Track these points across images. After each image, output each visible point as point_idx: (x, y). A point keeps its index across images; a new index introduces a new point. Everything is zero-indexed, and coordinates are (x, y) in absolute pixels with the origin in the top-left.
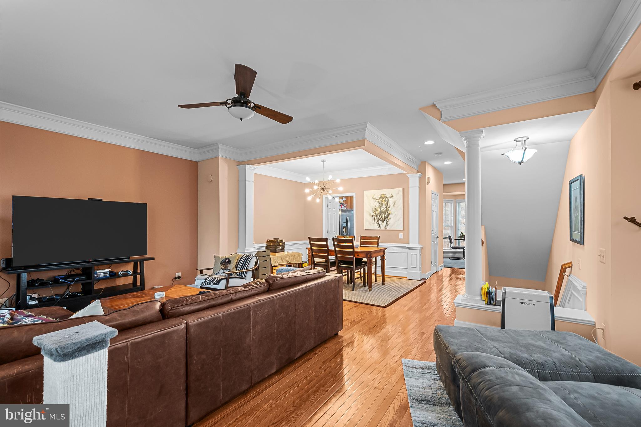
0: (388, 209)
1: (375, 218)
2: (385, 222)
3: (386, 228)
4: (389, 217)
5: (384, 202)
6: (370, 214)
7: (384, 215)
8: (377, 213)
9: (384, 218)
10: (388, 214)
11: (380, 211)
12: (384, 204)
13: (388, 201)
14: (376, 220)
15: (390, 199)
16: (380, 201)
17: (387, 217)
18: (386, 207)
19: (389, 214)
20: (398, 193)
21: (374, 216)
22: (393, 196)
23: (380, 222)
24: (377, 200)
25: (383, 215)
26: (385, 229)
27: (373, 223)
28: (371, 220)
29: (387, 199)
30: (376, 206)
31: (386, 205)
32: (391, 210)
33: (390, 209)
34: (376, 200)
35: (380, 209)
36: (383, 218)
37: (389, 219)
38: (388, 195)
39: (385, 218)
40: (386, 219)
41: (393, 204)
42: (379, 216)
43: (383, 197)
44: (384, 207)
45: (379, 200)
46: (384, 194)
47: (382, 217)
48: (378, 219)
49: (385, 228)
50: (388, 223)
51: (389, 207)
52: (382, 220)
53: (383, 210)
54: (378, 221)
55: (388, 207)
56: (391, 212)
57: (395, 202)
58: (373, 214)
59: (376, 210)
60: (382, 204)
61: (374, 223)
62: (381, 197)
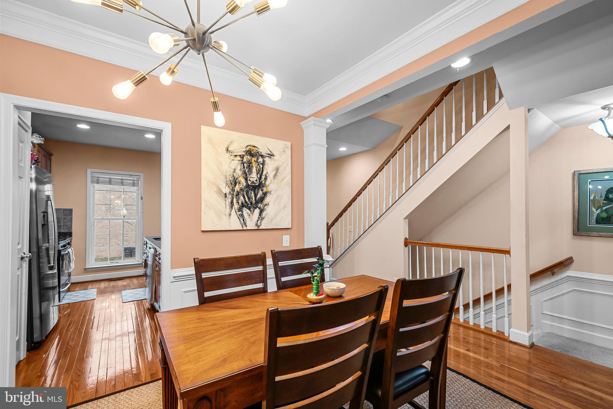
0: (263, 182)
1: (232, 202)
2: (257, 211)
3: (259, 224)
4: (266, 200)
5: (254, 165)
6: (219, 191)
7: (256, 196)
8: (237, 188)
9: (254, 202)
10: (263, 194)
11: (245, 184)
12: (254, 170)
13: (263, 164)
14: (236, 206)
15: (267, 159)
16: (245, 160)
17: (262, 199)
18: (259, 176)
19: (265, 194)
20: (284, 151)
21: (230, 196)
22: (273, 155)
23: (246, 211)
24: (239, 158)
25: (253, 194)
26: (256, 228)
27: (227, 214)
28: (223, 205)
29: (261, 160)
30: (234, 172)
31: (260, 172)
32: (271, 185)
33: (268, 182)
34: (236, 156)
35: (246, 179)
36: (251, 203)
37: (266, 205)
38: (263, 151)
39: (257, 202)
40: (259, 205)
41: (274, 172)
42: (242, 198)
43: (251, 153)
44: (254, 177)
45: (242, 157)
46: (254, 147)
47: (249, 199)
48: (240, 203)
49: (257, 225)
50: (264, 214)
51: (266, 179)
52: (251, 206)
53: (253, 182)
54: (240, 209)
55: (263, 177)
56: (269, 189)
57: (277, 169)
58: (227, 190)
59: (235, 182)
60: (250, 168)
61: (230, 215)
62: (249, 153)
